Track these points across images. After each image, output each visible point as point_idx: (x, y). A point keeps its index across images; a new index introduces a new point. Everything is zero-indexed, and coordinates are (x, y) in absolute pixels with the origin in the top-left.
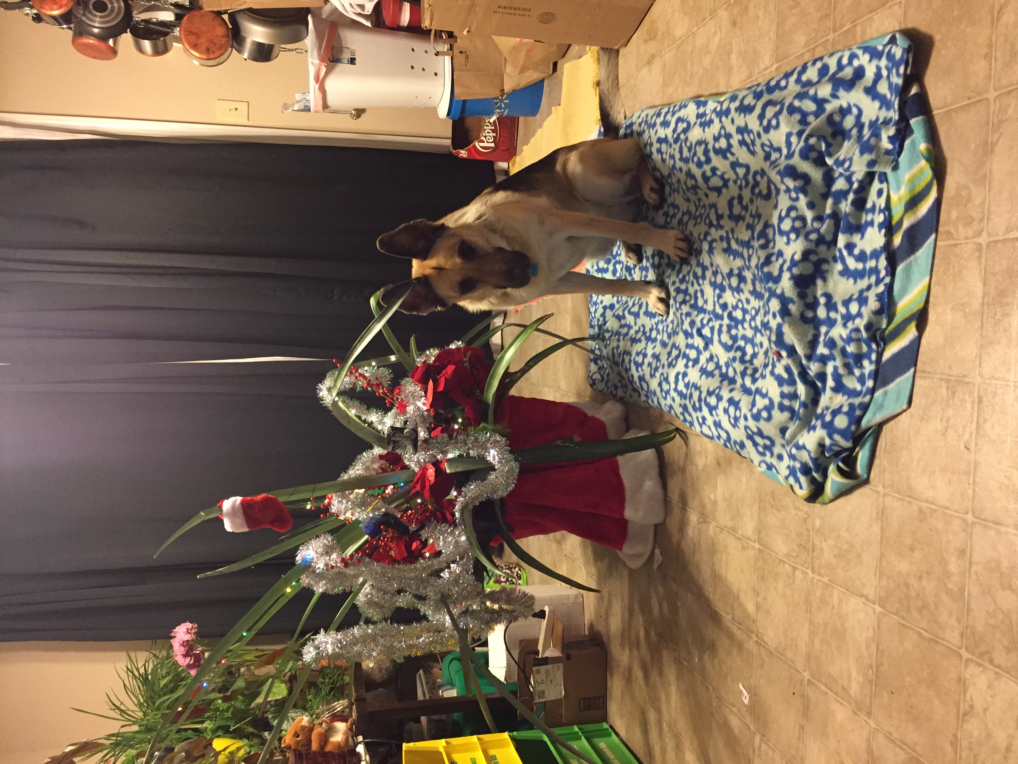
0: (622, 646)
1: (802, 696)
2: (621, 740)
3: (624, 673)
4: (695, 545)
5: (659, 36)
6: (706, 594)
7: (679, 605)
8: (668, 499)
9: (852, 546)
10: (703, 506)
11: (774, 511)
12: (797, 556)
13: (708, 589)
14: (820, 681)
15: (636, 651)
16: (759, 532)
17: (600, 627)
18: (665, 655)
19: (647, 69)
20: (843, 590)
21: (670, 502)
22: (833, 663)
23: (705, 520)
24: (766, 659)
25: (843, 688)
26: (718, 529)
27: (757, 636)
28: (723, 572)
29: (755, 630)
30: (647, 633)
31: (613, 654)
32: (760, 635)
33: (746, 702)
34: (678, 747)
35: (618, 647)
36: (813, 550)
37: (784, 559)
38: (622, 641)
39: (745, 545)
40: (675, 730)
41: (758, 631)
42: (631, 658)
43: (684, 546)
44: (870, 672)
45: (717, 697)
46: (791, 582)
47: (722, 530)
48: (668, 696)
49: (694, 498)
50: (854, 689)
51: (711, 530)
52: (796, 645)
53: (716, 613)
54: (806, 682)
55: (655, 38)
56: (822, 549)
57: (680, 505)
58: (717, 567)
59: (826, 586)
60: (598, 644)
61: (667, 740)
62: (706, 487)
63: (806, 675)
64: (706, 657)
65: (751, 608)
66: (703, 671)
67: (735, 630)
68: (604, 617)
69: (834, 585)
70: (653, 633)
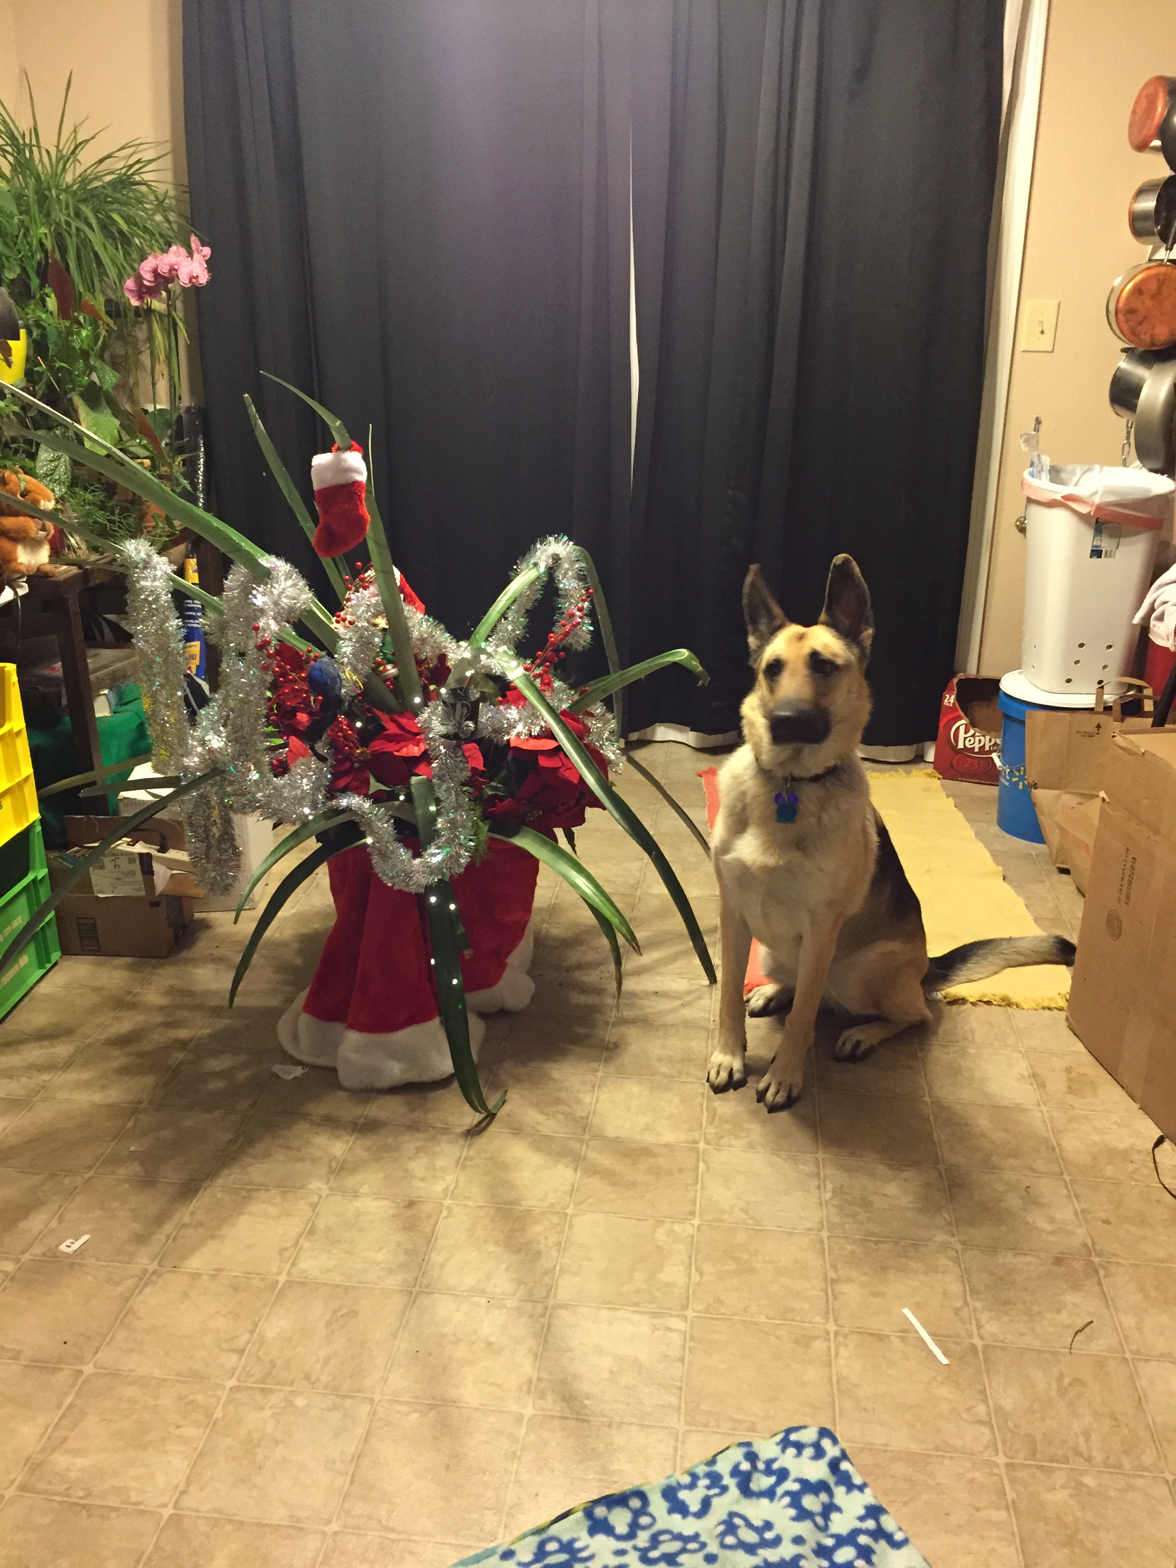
0: (171, 991)
1: (60, 1360)
2: (32, 988)
3: (130, 993)
4: (299, 1149)
5: (1070, 1099)
6: (226, 1172)
7: (217, 1114)
8: (374, 1095)
9: (260, 1468)
10: (354, 1170)
11: (327, 1317)
12: (258, 1358)
13: (231, 1177)
14: (77, 1394)
15: (160, 1019)
16: (302, 1284)
17: (202, 946)
18: (149, 1081)
19: (1025, 1073)
20: (200, 1448)
21: (367, 1101)
22: (103, 1420)
23: (332, 1172)
24: (120, 1289)
25: (65, 1439)
26: (316, 1199)
27: (154, 1272)
28: (253, 1208)
29: (164, 1270)
30: (183, 1044)
31: (161, 971)
32: (154, 1278)
33: (63, 1247)
34: (14, 1104)
35: (170, 982)
36: (263, 1390)
37: (257, 1331)
38: (177, 991)
39: (287, 1254)
40: (37, 1098)
41: (160, 1275)
42: (150, 1009)
43: (303, 1126)
44: (81, 1494)
45: (75, 1188)
46: (223, 1345)
47: (314, 1206)
48: (88, 1085)
49: (368, 1149)
50: (61, 1460)
51: (316, 1184)
52: (132, 1350)
53: (195, 1191)
54: (79, 1368)
55: (1070, 1090)
56: (262, 1409)
57: (361, 1121)
58: (262, 1195)
59: (209, 1415)
60: (177, 939)
61: (24, 1080)
62: (381, 1176)
63: (88, 1369)
64: (136, 1167)
65: (195, 1263)
66: (115, 1160)
67: (168, 1228)
68: (217, 953)
69: (209, 1428)
70: (180, 1056)
